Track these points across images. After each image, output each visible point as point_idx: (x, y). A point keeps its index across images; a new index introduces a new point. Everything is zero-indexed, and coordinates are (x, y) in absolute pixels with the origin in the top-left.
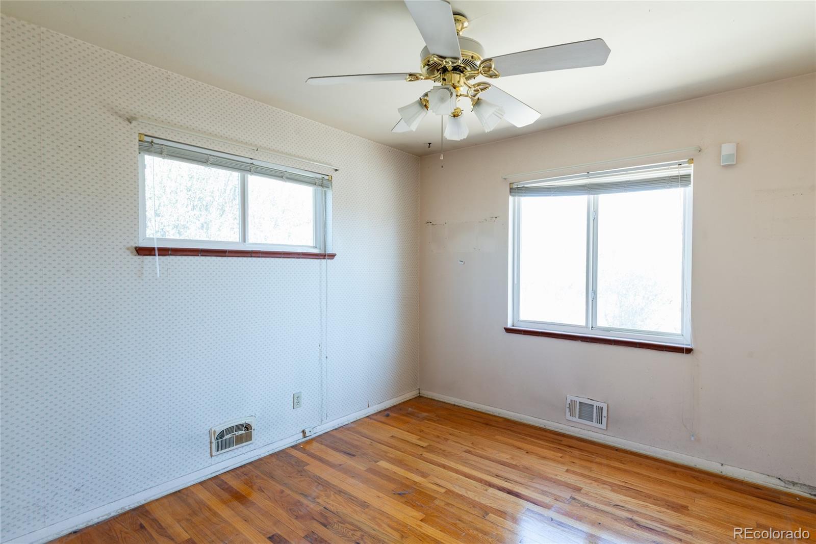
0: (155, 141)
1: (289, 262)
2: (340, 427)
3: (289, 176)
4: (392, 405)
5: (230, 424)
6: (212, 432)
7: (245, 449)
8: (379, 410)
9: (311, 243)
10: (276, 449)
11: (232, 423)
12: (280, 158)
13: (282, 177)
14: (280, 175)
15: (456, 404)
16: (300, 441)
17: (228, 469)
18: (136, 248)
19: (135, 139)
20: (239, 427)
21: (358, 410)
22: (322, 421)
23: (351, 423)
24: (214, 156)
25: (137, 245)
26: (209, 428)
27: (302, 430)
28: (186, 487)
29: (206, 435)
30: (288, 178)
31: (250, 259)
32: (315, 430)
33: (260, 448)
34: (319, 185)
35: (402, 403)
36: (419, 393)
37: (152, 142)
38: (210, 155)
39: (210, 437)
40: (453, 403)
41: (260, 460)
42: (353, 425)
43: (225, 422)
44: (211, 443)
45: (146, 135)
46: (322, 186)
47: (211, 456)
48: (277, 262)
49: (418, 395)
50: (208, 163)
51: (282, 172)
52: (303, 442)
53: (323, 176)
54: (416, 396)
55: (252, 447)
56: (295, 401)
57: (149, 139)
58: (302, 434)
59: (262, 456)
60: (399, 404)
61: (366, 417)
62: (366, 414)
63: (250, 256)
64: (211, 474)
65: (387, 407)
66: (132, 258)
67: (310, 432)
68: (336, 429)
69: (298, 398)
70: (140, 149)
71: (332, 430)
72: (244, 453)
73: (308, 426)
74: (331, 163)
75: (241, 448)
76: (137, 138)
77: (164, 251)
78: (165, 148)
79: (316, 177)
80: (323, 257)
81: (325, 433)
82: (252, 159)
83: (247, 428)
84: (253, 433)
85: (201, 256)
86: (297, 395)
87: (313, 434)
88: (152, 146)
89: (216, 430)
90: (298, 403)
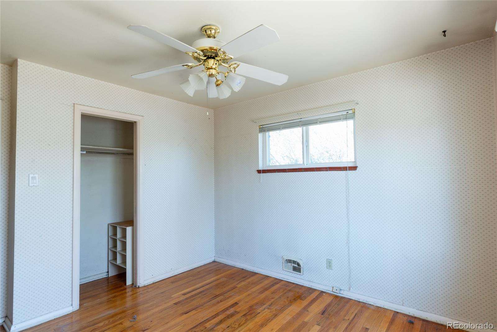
0: (264, 126)
1: (322, 174)
2: (363, 303)
4: (439, 322)
6: (283, 258)
7: (298, 276)
8: (416, 316)
10: (313, 286)
11: (291, 258)
12: (326, 110)
13: (317, 123)
14: (315, 122)
16: (329, 292)
17: (288, 281)
18: (257, 171)
20: (294, 262)
21: (389, 301)
24: (283, 124)
25: (258, 169)
27: (332, 286)
29: (281, 258)
30: (320, 122)
31: (302, 173)
32: (342, 292)
33: (304, 280)
34: (344, 119)
38: (281, 124)
39: (282, 260)
41: (302, 286)
42: (372, 307)
43: (289, 256)
44: (283, 263)
46: (346, 119)
47: (283, 270)
48: (314, 174)
50: (281, 129)
51: (317, 119)
52: (331, 294)
53: (348, 111)
55: (302, 277)
57: (261, 127)
58: (331, 288)
59: (304, 285)
61: (395, 312)
62: (397, 309)
63: (298, 171)
65: (430, 319)
66: (257, 175)
67: (337, 290)
68: (359, 302)
69: (330, 263)
70: (259, 132)
71: (356, 301)
72: (297, 278)
73: (337, 286)
74: (353, 100)
75: (296, 274)
76: (258, 128)
77: (264, 171)
78: (266, 128)
79: (341, 114)
80: (346, 169)
81: (350, 299)
82: (301, 118)
83: (299, 265)
84: (302, 269)
85: (277, 172)
86: (329, 261)
87: (340, 293)
88: (263, 129)
89: (285, 258)
90: (330, 266)
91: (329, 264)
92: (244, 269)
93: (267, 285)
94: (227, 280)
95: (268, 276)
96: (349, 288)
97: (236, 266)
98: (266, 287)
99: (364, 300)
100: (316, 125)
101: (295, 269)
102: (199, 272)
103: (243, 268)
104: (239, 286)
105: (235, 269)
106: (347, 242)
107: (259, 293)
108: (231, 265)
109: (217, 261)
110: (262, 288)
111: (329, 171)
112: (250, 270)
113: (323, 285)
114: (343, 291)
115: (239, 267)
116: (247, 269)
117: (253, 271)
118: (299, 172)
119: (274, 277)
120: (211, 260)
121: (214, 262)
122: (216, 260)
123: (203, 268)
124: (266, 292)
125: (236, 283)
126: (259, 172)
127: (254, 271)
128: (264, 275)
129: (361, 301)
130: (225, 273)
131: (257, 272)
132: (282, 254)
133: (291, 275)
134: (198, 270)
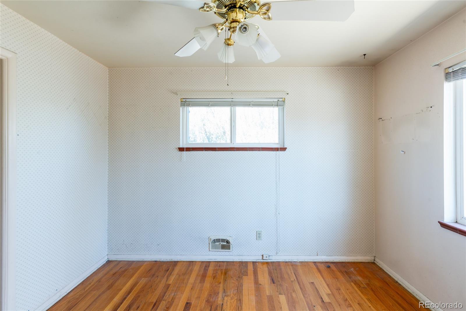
0: (187, 100)
1: (254, 153)
2: (290, 262)
3: (254, 104)
4: (341, 261)
5: (219, 237)
6: (210, 238)
7: (227, 253)
8: (326, 261)
9: (277, 141)
10: (244, 259)
11: (216, 237)
13: (250, 105)
14: (248, 104)
15: (399, 281)
16: (259, 261)
17: (216, 260)
19: (179, 101)
20: (223, 240)
21: (307, 255)
22: (277, 253)
23: (299, 262)
24: (212, 101)
25: (179, 147)
26: (209, 236)
27: (262, 254)
28: (196, 261)
29: (207, 239)
31: (233, 152)
32: (271, 258)
33: (235, 255)
34: (275, 105)
35: (352, 262)
36: (374, 260)
37: (186, 101)
38: (210, 101)
39: (209, 241)
40: (396, 279)
41: (233, 262)
42: (298, 264)
43: (216, 235)
44: (209, 244)
45: (183, 99)
46: (277, 105)
47: (209, 251)
49: (373, 261)
50: (209, 105)
51: (250, 102)
52: (262, 262)
53: (278, 99)
54: (370, 261)
55: (231, 253)
56: (258, 236)
57: (184, 100)
58: (261, 257)
59: (235, 260)
60: (348, 263)
61: (313, 262)
62: (314, 260)
64: (208, 259)
65: (335, 261)
66: (178, 153)
67: (266, 257)
68: (286, 262)
69: (259, 234)
70: (181, 105)
71: (283, 262)
72: (226, 255)
73: (266, 253)
74: (284, 90)
75: (225, 252)
76: (180, 101)
77: (188, 149)
78: (191, 103)
79: (273, 101)
80: (277, 150)
81: (278, 262)
82: (233, 99)
83: (228, 242)
84: (231, 246)
85: (205, 151)
86: (259, 232)
87: (269, 259)
88: (185, 103)
89: (212, 238)
90: (259, 237)
91: (259, 236)
92: (158, 260)
93: (199, 271)
94: (150, 281)
95: (193, 262)
96: (276, 253)
97: (145, 260)
98: (201, 273)
99: (289, 260)
100: (249, 107)
101: (223, 247)
102: (99, 281)
103: (156, 260)
104: (171, 282)
105: (146, 263)
106: (276, 213)
107: (200, 282)
108: (137, 260)
109: (113, 259)
110: (197, 275)
111: (262, 151)
112: (167, 259)
113: (253, 256)
114: (271, 256)
115: (150, 260)
116: (162, 260)
117: (171, 260)
118: (230, 151)
119: (199, 260)
120: (103, 261)
121: (109, 262)
122: (110, 259)
123: (100, 275)
124: (206, 279)
125: (164, 279)
126: (181, 149)
127: (173, 260)
128: (187, 262)
129: (287, 261)
130: (138, 272)
131: (176, 260)
132: (209, 235)
133: (219, 254)
134: (96, 279)
